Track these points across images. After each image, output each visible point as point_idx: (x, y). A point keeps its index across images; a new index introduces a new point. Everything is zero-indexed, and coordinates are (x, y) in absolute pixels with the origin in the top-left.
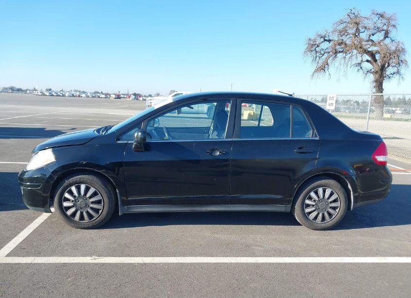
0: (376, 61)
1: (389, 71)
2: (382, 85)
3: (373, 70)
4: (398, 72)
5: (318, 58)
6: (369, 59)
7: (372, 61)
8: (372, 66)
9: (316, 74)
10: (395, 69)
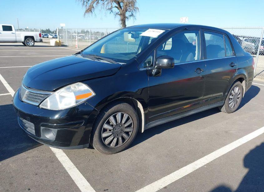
0: (121, 7)
1: (128, 14)
2: (125, 22)
3: (119, 13)
4: (132, 15)
5: (85, 3)
6: (117, 6)
7: (119, 7)
8: (119, 10)
9: (86, 14)
10: (130, 14)
